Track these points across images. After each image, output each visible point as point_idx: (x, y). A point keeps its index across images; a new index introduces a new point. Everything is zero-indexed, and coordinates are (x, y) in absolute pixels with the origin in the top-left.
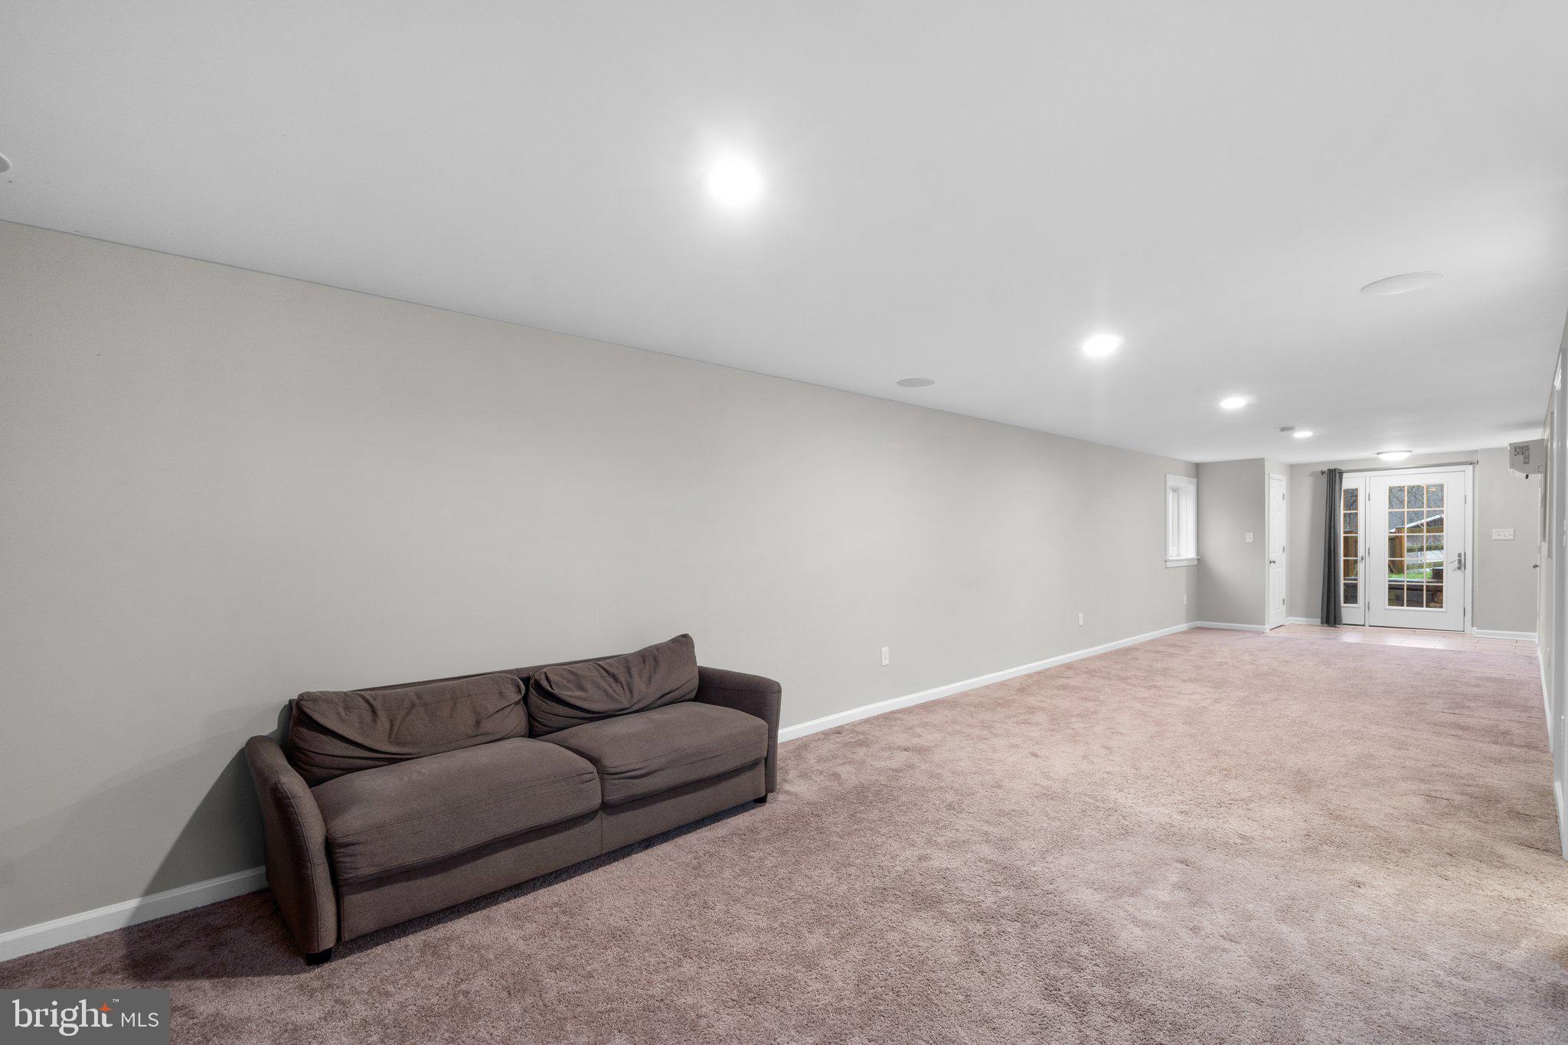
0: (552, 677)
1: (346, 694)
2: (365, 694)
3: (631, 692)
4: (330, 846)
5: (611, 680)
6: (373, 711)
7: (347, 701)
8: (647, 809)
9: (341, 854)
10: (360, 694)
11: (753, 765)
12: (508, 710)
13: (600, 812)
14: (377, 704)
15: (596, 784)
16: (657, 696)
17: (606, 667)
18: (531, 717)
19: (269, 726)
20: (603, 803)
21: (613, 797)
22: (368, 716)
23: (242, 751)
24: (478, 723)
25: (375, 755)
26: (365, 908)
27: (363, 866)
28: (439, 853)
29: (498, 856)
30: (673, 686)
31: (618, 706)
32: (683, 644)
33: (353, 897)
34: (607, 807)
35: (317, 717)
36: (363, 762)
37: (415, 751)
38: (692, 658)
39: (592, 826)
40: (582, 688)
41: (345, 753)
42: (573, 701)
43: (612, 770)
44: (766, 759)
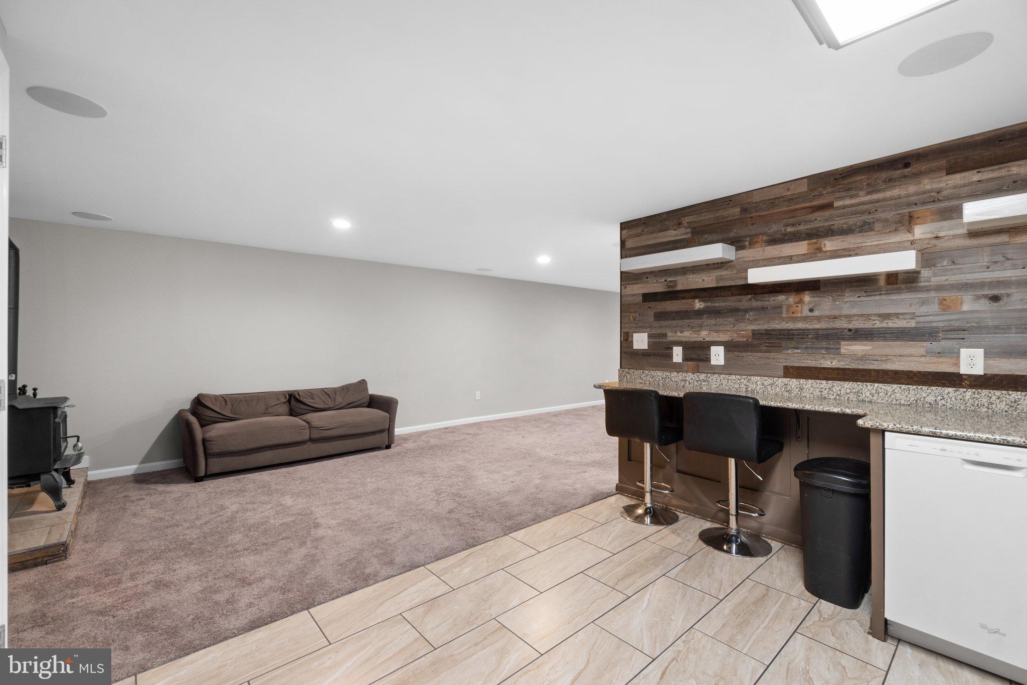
0: (300, 393)
1: (216, 395)
2: (224, 396)
3: (334, 401)
4: (204, 441)
5: (327, 397)
6: (226, 401)
7: (216, 398)
8: (330, 443)
9: (207, 443)
10: (221, 396)
11: (382, 431)
12: (280, 405)
13: (309, 442)
14: (227, 400)
15: (307, 431)
16: (346, 404)
17: (326, 391)
18: (291, 409)
19: (187, 406)
20: (310, 438)
21: (314, 436)
22: (223, 403)
23: (177, 415)
24: (267, 409)
25: (227, 418)
26: (216, 465)
27: (215, 449)
28: (243, 448)
29: (266, 453)
30: (355, 400)
31: (328, 407)
32: (363, 383)
33: (211, 460)
34: (311, 440)
35: (204, 402)
36: (220, 420)
37: (241, 417)
38: (367, 390)
39: (305, 447)
40: (313, 399)
41: (214, 416)
42: (307, 403)
43: (314, 426)
44: (388, 430)
